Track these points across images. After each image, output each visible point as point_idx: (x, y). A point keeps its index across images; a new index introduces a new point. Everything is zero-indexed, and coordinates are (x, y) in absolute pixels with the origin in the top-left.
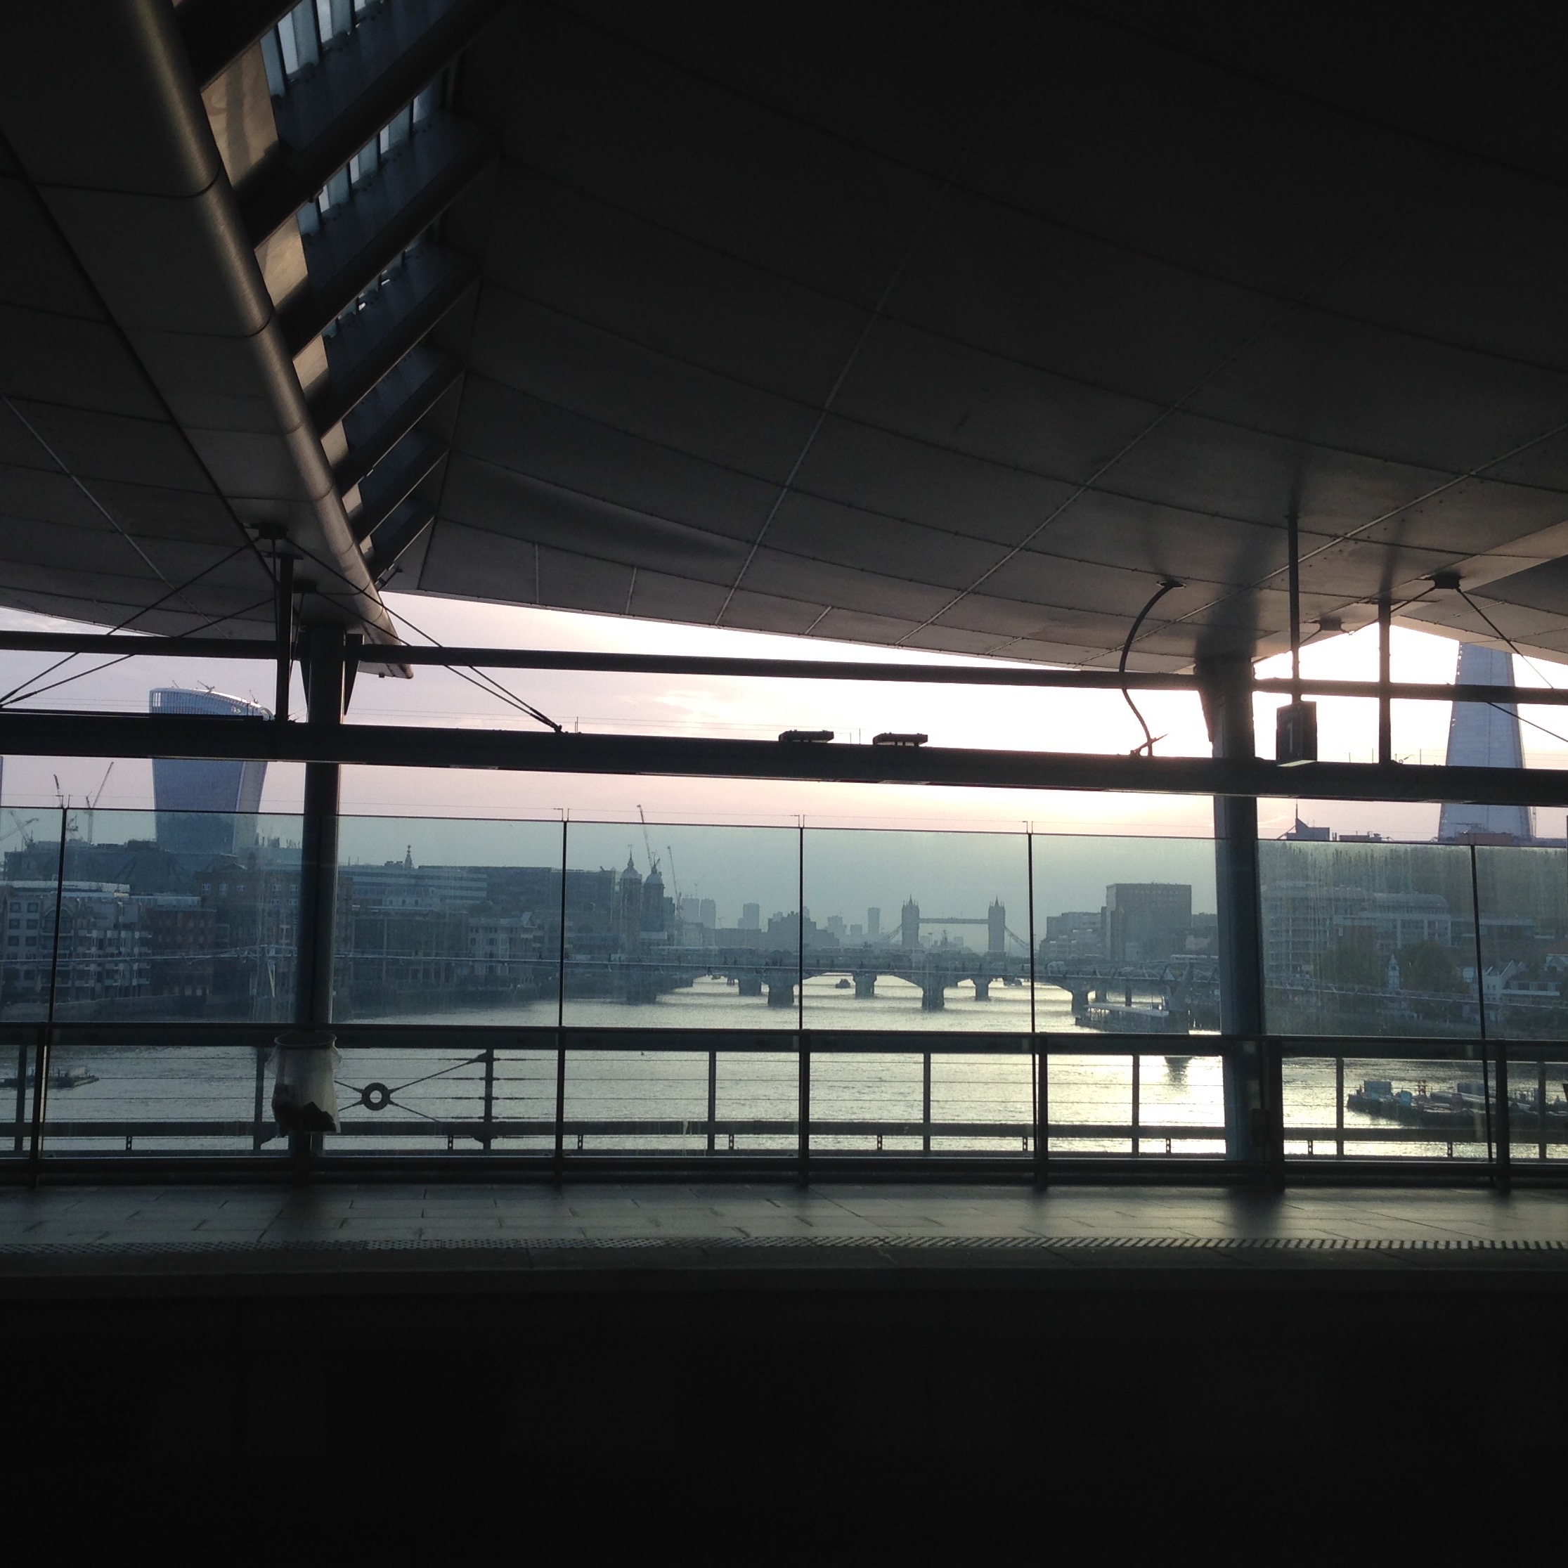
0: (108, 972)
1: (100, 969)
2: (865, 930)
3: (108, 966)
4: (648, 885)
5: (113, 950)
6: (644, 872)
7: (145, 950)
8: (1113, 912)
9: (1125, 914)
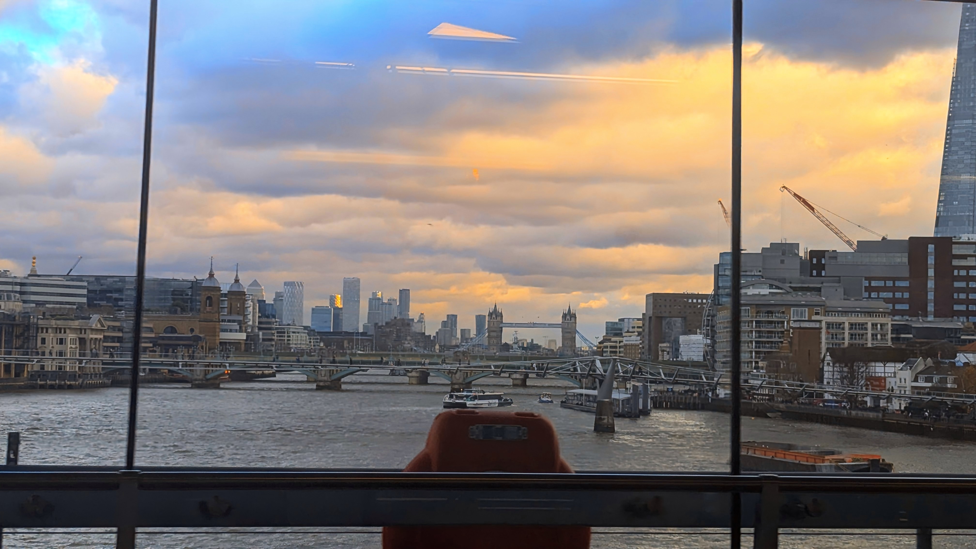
8: (650, 318)
9: (660, 319)
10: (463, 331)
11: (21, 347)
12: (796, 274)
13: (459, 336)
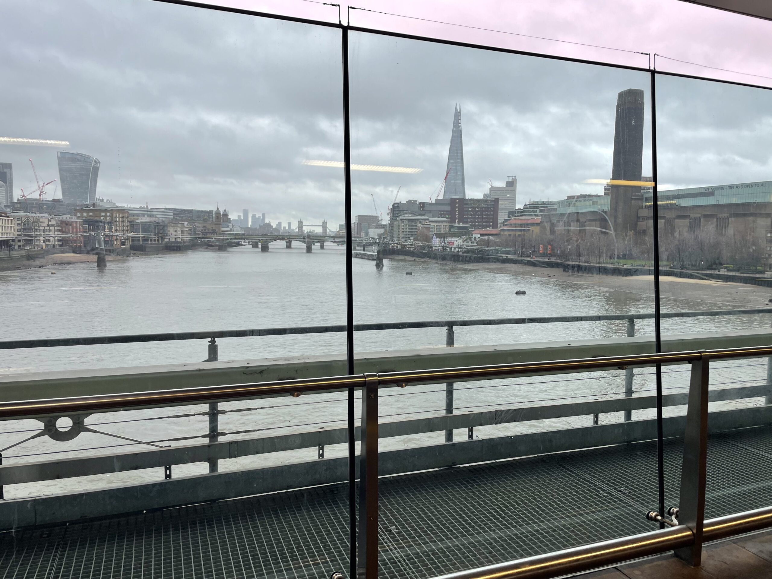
0: (47, 240)
1: (44, 239)
2: (287, 228)
3: (46, 238)
4: (223, 215)
5: (48, 233)
6: (222, 211)
7: (59, 233)
8: (357, 224)
9: (361, 224)
10: (283, 227)
11: (163, 233)
12: (417, 209)
13: (282, 229)
